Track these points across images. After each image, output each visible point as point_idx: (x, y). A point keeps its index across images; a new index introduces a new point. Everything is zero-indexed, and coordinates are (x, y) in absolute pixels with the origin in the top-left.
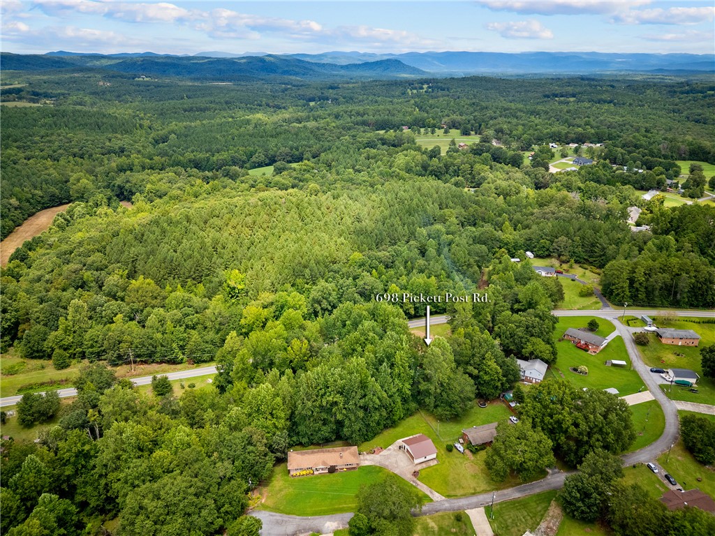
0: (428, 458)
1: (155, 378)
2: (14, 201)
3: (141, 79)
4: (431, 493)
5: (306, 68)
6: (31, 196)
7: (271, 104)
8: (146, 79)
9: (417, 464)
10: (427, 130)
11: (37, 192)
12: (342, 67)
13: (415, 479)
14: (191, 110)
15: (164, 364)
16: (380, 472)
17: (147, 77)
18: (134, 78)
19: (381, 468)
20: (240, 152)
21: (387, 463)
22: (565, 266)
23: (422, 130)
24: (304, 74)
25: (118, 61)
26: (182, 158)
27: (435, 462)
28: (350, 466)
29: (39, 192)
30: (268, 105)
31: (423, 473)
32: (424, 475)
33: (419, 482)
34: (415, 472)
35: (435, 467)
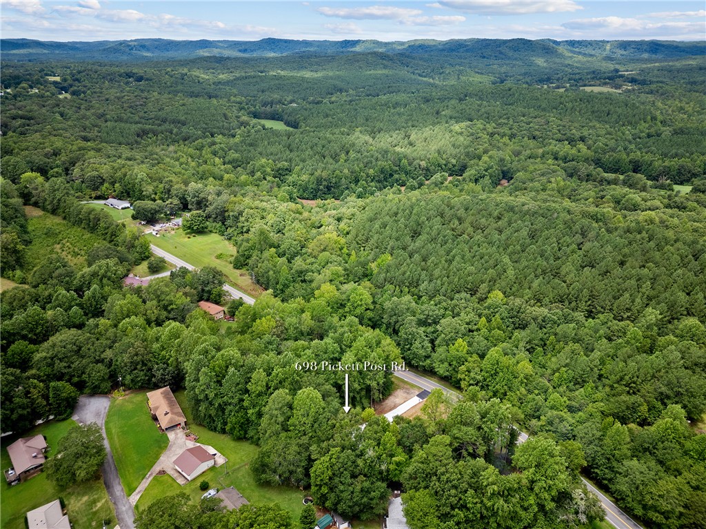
0: (184, 473)
2: (424, 164)
9: (174, 469)
13: (154, 475)
19: (167, 447)
21: (173, 449)
27: (183, 483)
28: (162, 426)
31: (165, 477)
32: (161, 479)
33: (151, 478)
34: (163, 472)
35: (175, 484)
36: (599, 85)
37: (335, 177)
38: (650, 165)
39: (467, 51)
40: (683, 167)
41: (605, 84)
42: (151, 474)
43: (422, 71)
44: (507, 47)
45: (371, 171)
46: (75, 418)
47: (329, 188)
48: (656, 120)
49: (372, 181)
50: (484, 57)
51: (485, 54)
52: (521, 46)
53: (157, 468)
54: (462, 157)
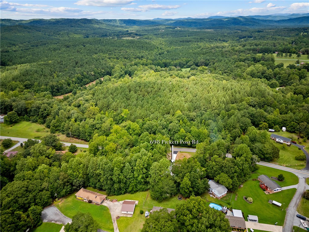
0: (128, 213)
1: (72, 144)
2: (92, 73)
3: (177, 29)
4: (116, 229)
5: (255, 22)
6: (100, 72)
7: (221, 39)
8: (179, 29)
9: (123, 214)
10: (287, 54)
11: (103, 70)
12: (276, 21)
13: (116, 220)
14: (183, 42)
15: (83, 141)
16: (106, 210)
17: (179, 28)
18: (174, 28)
19: (108, 209)
20: (183, 60)
21: (112, 208)
22: (301, 140)
23: (284, 54)
24: (253, 25)
25: (174, 21)
26: (161, 62)
27: (131, 216)
28: (98, 203)
29: (103, 71)
30: (220, 40)
31: (121, 219)
32: (120, 220)
33: (116, 222)
34: (118, 217)
35: (128, 218)
36: (127, 37)
37: (60, 84)
38: (170, 63)
39: (62, 24)
40: (180, 62)
41: (129, 36)
42: (114, 221)
43: (49, 33)
44: (80, 22)
45: (74, 79)
46: (45, 221)
47: (58, 90)
48: (158, 48)
49: (75, 84)
50: (72, 27)
51: (72, 25)
52: (86, 22)
53: (114, 217)
54: (106, 69)
